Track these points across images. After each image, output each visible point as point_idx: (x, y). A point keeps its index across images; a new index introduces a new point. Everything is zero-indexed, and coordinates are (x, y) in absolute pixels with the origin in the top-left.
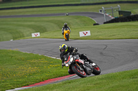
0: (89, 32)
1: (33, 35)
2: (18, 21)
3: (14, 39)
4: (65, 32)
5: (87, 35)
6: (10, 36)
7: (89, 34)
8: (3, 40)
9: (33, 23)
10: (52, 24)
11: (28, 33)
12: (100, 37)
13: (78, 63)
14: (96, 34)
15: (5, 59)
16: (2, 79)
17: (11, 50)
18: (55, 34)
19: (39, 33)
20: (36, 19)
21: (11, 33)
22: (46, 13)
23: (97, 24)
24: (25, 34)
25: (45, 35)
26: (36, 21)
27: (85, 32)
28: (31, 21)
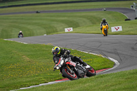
0: (120, 27)
1: (66, 30)
2: (51, 16)
3: (48, 33)
4: (104, 27)
5: (119, 30)
6: (44, 31)
7: (120, 29)
8: (37, 35)
9: (66, 18)
10: (84, 19)
11: (61, 28)
12: (132, 32)
13: (69, 65)
14: (127, 29)
15: (39, 53)
16: (36, 73)
17: (44, 44)
18: (88, 29)
19: (71, 28)
20: (69, 14)
21: (45, 28)
22: (79, 8)
23: (129, 20)
24: (58, 29)
25: (78, 30)
26: (69, 17)
27: (117, 27)
28: (64, 16)
